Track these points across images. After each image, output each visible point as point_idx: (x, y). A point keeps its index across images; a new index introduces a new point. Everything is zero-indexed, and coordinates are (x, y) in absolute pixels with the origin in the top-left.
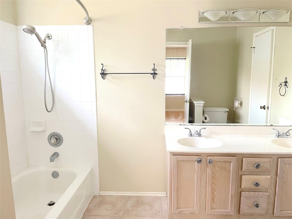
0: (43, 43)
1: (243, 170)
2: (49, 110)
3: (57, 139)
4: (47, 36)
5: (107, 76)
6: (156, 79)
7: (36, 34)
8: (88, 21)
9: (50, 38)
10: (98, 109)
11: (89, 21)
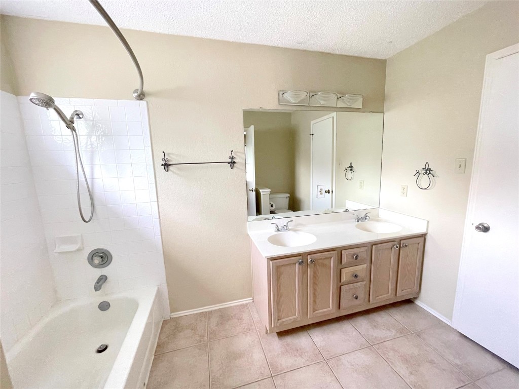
0: (69, 123)
1: (342, 264)
2: (87, 220)
3: (102, 257)
4: (75, 113)
5: (171, 168)
6: (235, 168)
7: (55, 109)
8: (139, 96)
9: (81, 116)
10: (160, 211)
11: (141, 96)
